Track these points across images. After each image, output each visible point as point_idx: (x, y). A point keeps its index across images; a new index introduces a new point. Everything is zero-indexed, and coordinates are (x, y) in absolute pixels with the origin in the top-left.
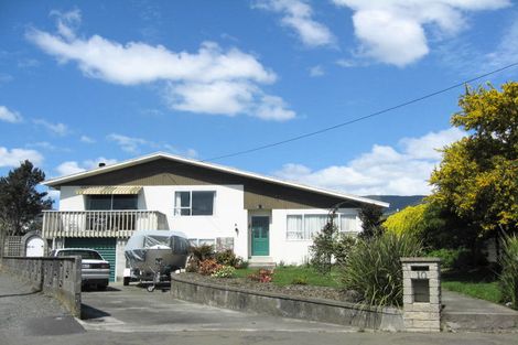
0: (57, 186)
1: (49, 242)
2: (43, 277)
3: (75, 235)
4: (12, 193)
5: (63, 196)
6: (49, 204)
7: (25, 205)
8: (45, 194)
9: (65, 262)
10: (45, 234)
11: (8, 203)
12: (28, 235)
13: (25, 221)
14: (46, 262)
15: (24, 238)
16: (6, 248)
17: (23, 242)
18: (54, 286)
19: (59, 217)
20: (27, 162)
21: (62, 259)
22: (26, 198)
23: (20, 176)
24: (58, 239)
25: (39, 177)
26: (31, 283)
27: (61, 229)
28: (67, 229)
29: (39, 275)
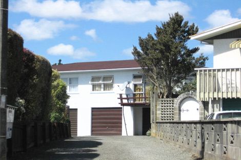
0: (210, 40)
1: (205, 104)
2: (203, 143)
3: (234, 96)
4: (161, 51)
5: (217, 51)
6: (202, 62)
7: (175, 63)
8: (196, 50)
9: (229, 125)
10: (200, 95)
11: (157, 62)
12: (181, 97)
13: (177, 81)
14: (205, 126)
15: (177, 101)
16: (159, 112)
17: (176, 106)
18: (218, 152)
19: (214, 76)
20: (177, 15)
21: (226, 123)
22: (175, 55)
23: (170, 30)
24: (215, 101)
25: (192, 31)
26: (190, 150)
27: (217, 89)
28: (224, 89)
29: (199, 141)
